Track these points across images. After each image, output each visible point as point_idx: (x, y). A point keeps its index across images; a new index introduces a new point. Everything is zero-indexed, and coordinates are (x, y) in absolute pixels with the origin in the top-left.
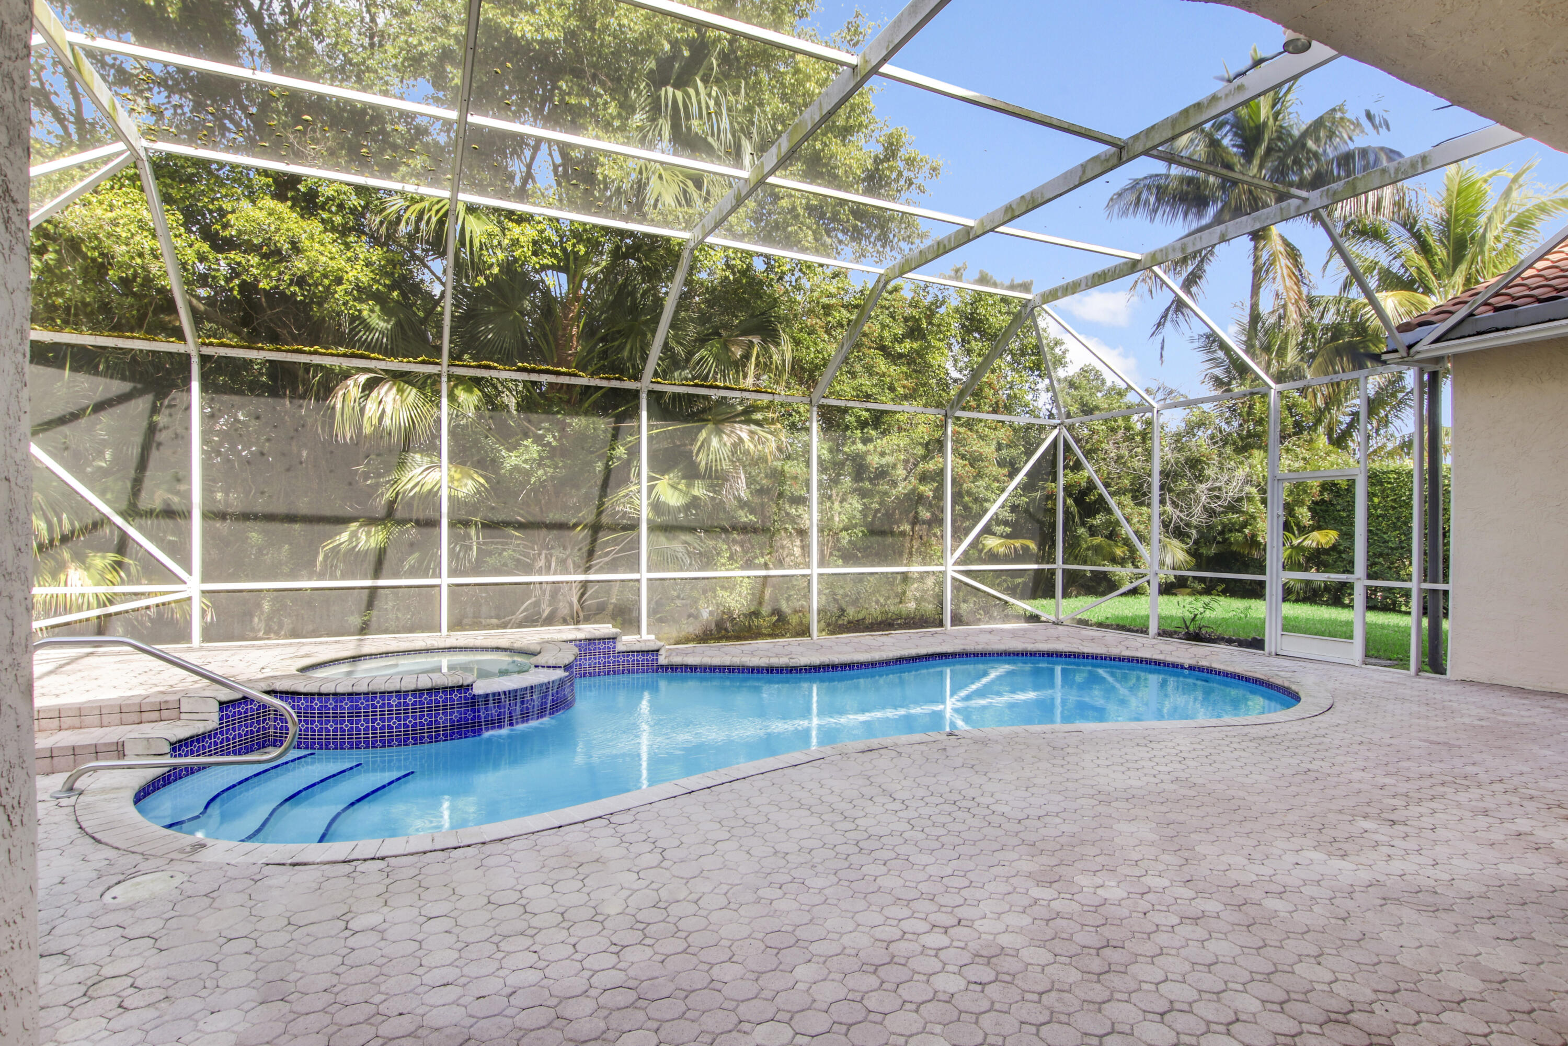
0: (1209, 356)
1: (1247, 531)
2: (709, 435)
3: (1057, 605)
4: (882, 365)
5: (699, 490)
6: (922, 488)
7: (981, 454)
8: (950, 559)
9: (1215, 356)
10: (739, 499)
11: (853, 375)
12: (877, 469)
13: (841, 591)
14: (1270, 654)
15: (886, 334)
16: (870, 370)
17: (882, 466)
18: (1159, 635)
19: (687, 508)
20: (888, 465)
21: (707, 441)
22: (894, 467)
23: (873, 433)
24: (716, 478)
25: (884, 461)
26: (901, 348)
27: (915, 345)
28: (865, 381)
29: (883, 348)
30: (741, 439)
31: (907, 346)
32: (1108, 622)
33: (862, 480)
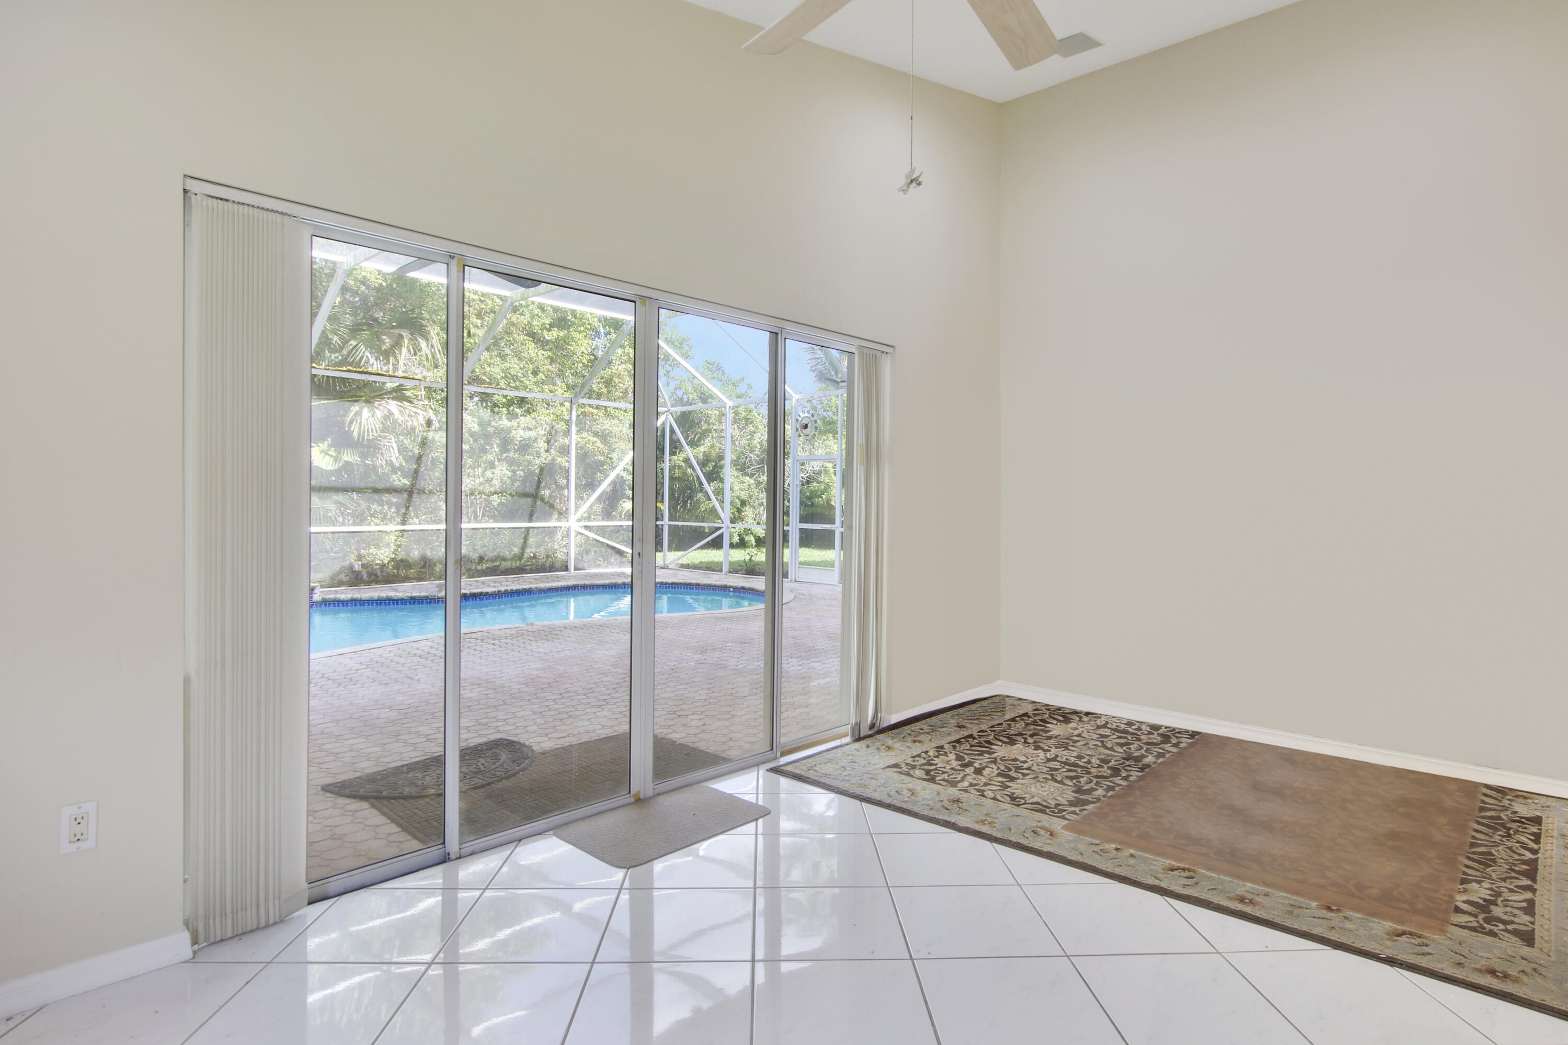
0: (812, 356)
1: (824, 497)
2: (361, 409)
3: (664, 555)
4: (532, 349)
5: (349, 457)
6: (559, 459)
7: (611, 432)
8: (573, 517)
9: (817, 356)
10: (390, 464)
11: (503, 357)
12: (521, 441)
13: (480, 543)
14: (791, 581)
15: (535, 323)
16: (518, 355)
17: (524, 439)
18: (730, 572)
19: (338, 472)
20: (529, 439)
21: (359, 414)
22: (536, 440)
23: (518, 411)
24: (368, 447)
25: (528, 434)
26: (549, 336)
27: (562, 334)
28: (514, 366)
29: (532, 335)
30: (391, 413)
31: (554, 334)
32: (701, 565)
33: (508, 451)
